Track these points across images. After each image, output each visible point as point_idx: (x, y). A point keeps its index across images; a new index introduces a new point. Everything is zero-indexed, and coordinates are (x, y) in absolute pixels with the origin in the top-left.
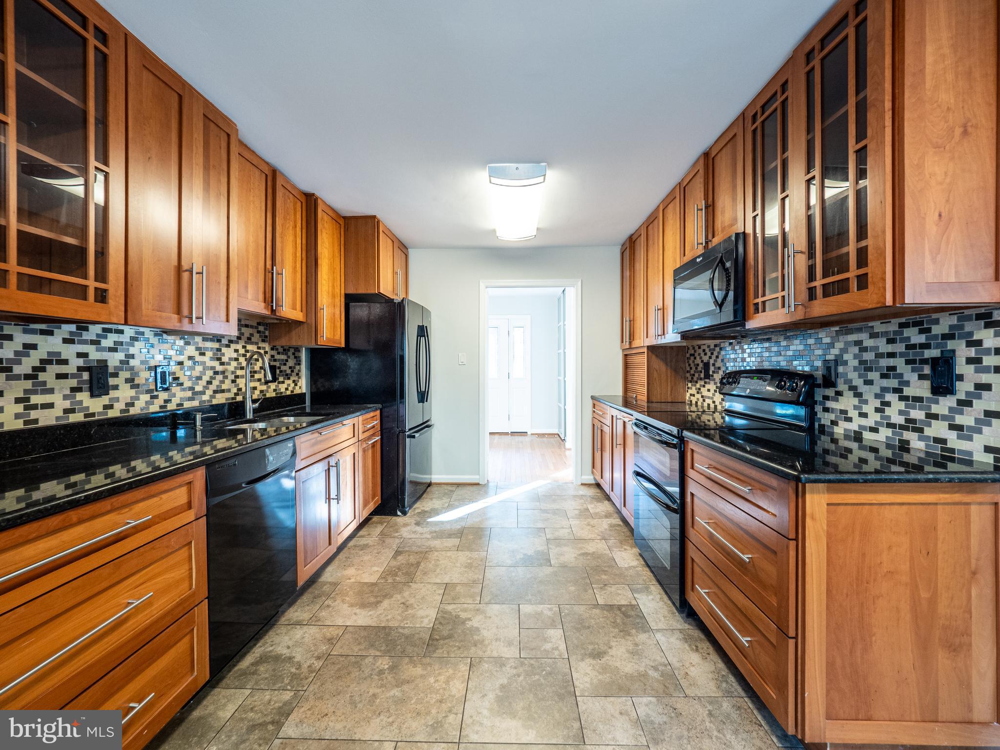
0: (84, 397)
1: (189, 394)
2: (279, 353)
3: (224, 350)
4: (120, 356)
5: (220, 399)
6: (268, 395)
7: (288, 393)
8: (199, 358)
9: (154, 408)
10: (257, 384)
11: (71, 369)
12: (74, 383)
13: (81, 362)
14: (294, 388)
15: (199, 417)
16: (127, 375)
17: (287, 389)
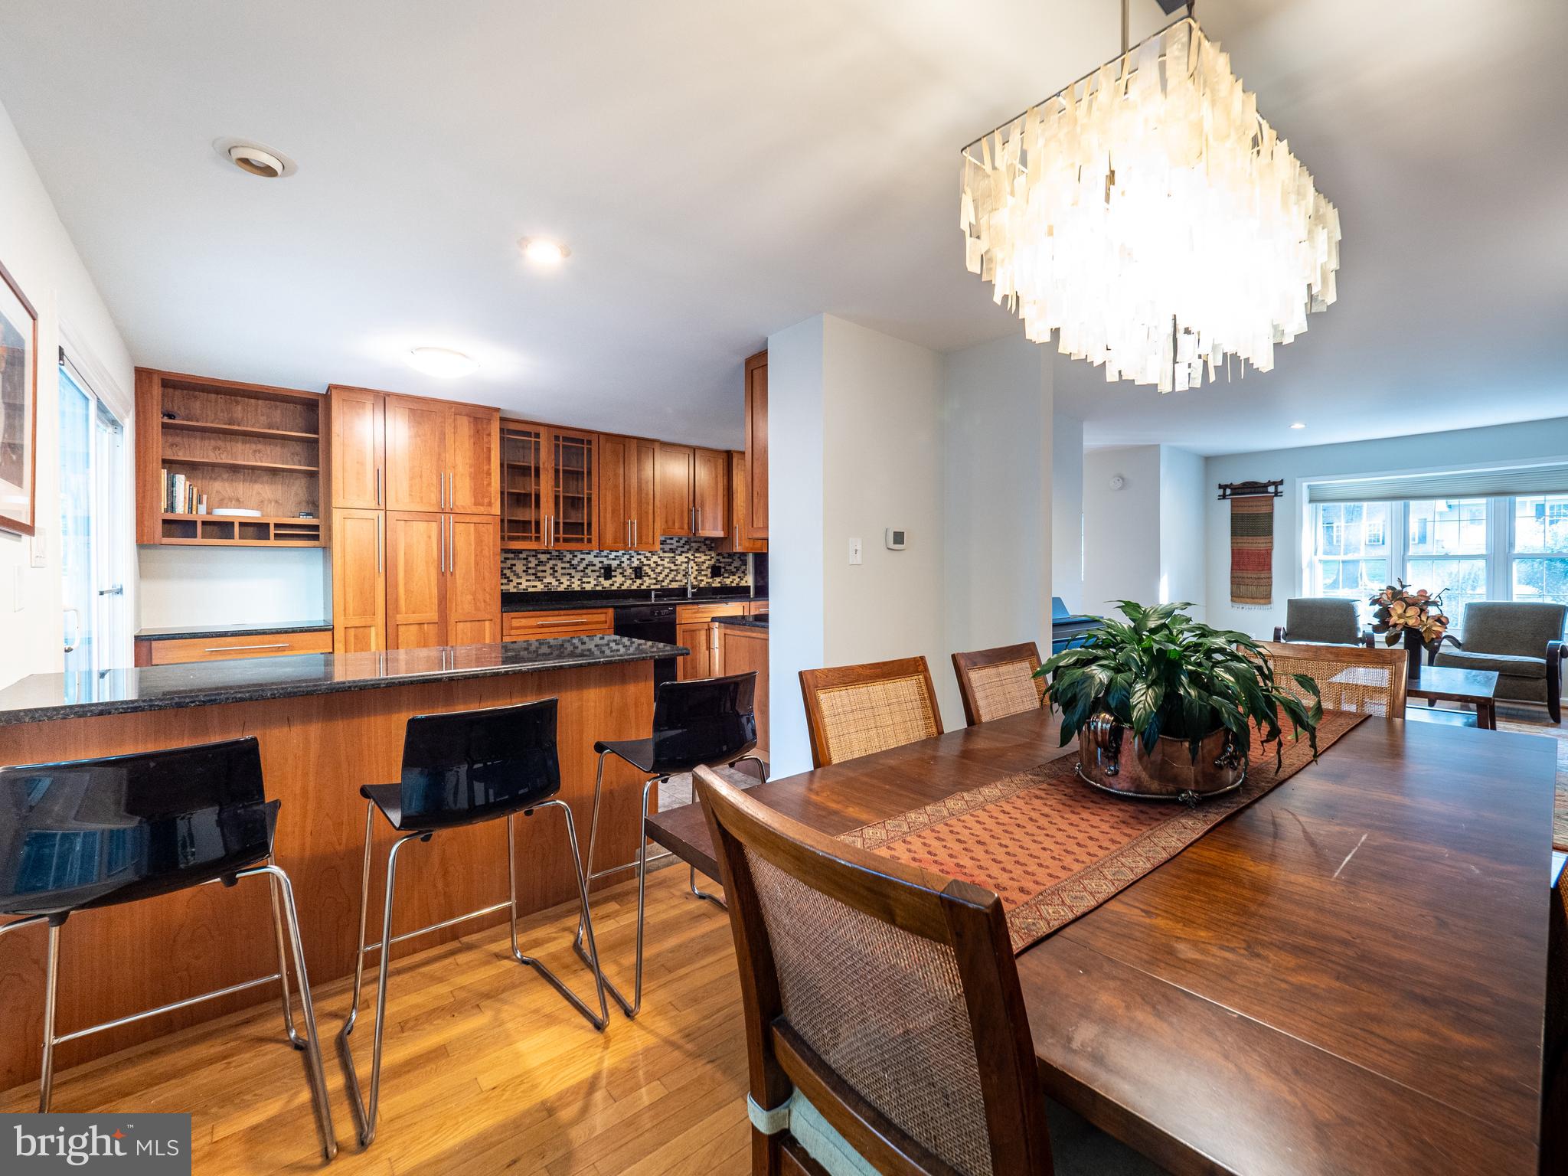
0: (601, 580)
1: (654, 581)
2: (724, 558)
3: (677, 557)
4: (618, 562)
5: (675, 585)
6: (713, 585)
7: (734, 585)
8: (660, 562)
9: (634, 587)
10: (704, 578)
11: (597, 568)
12: (598, 574)
13: (600, 565)
14: (740, 582)
15: (653, 593)
16: (621, 571)
17: (732, 582)
